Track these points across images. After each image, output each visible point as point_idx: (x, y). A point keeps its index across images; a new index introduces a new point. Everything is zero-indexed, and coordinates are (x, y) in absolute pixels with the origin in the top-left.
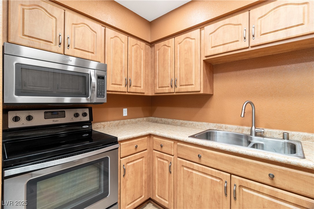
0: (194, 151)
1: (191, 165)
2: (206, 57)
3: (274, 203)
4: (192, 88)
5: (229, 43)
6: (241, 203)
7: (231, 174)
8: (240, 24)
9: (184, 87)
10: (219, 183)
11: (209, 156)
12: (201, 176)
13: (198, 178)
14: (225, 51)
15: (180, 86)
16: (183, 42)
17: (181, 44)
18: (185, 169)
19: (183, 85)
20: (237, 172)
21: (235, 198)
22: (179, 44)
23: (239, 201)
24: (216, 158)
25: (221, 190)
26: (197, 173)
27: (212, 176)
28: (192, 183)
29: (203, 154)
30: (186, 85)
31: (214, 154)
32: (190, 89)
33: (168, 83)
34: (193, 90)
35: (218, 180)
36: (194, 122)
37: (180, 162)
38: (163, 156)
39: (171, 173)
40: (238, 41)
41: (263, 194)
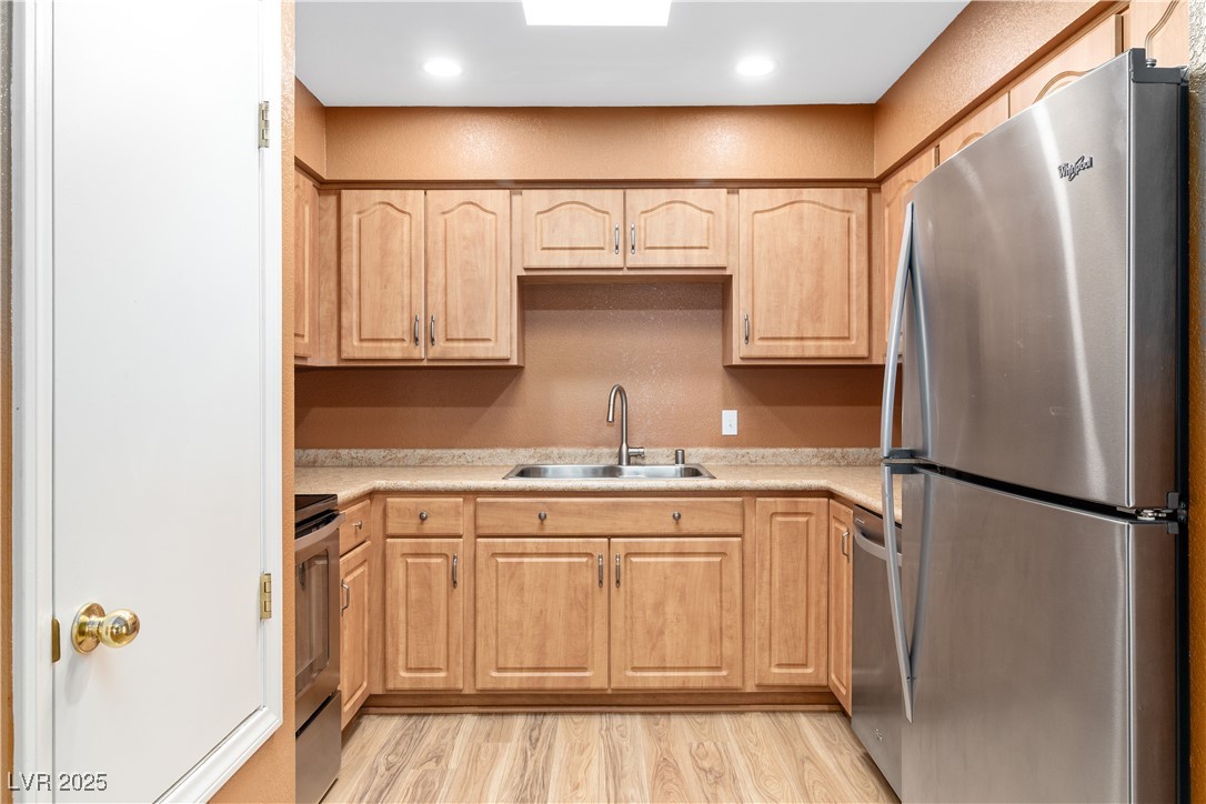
0: (526, 508)
1: (518, 544)
2: (526, 269)
3: (680, 563)
4: (487, 348)
5: (584, 249)
6: (628, 590)
7: (609, 537)
8: (607, 213)
9: (462, 344)
10: (586, 564)
11: (563, 512)
12: (544, 563)
13: (536, 572)
14: (576, 265)
15: (447, 340)
16: (456, 211)
17: (447, 216)
18: (500, 560)
19: (459, 340)
20: (621, 529)
21: (618, 582)
22: (444, 213)
23: (625, 585)
24: (579, 512)
25: (589, 577)
26: (535, 560)
27: (570, 555)
28: (522, 589)
29: (550, 510)
30: (465, 340)
31: (576, 504)
32: (480, 351)
33: (400, 326)
34: (490, 355)
35: (584, 560)
36: (467, 451)
37: (486, 545)
38: (429, 545)
39: (455, 587)
40: (602, 249)
41: (663, 554)
